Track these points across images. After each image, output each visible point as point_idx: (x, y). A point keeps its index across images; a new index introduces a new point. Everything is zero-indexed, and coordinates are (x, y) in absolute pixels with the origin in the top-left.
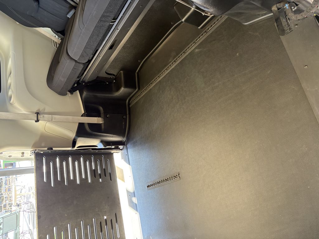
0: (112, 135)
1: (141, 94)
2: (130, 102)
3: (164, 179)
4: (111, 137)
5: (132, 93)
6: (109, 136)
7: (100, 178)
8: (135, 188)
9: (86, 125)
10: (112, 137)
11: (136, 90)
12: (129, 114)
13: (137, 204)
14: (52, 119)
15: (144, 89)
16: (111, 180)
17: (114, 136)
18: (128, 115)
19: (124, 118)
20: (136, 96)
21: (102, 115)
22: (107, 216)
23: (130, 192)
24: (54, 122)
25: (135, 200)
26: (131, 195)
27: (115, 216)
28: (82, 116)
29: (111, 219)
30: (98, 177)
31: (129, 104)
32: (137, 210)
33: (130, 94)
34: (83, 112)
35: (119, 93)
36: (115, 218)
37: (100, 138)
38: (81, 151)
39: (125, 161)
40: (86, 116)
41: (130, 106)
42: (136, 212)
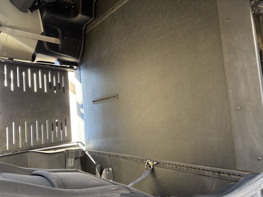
0: (68, 56)
1: (96, 23)
2: (87, 29)
3: (106, 98)
4: (66, 57)
5: (89, 20)
6: (65, 56)
7: (55, 90)
8: (83, 102)
9: (45, 43)
10: (68, 57)
11: (92, 18)
12: (85, 40)
13: (83, 113)
14: (13, 33)
15: (99, 19)
16: (64, 92)
17: (70, 57)
18: (83, 41)
19: (79, 43)
20: (92, 24)
21: (60, 36)
22: (58, 120)
23: (79, 104)
24: (15, 35)
25: (82, 111)
26: (80, 106)
27: (64, 120)
28: (41, 34)
29: (62, 123)
30: (53, 89)
31: (85, 31)
32: (83, 119)
33: (87, 21)
34: (43, 31)
35: (77, 19)
36: (65, 122)
37: (57, 56)
38: (40, 65)
39: (78, 79)
40: (45, 35)
41: (86, 32)
42: (82, 120)
